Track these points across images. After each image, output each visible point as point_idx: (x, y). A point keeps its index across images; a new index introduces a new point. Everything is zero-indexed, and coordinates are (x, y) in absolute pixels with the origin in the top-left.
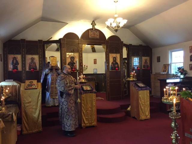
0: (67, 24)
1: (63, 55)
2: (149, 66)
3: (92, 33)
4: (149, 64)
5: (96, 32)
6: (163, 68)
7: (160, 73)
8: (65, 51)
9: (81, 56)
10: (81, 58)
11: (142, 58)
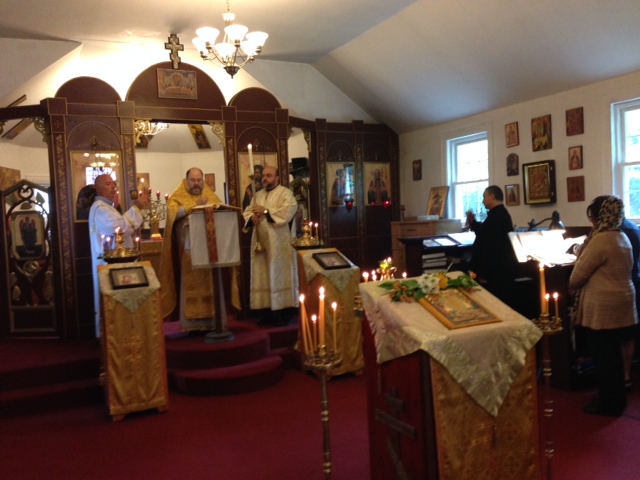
0: (78, 44)
1: (57, 160)
2: (389, 195)
3: (168, 80)
4: (388, 187)
5: (186, 75)
6: (431, 202)
7: (415, 218)
8: (66, 146)
9: (129, 162)
10: (130, 172)
11: (362, 168)
